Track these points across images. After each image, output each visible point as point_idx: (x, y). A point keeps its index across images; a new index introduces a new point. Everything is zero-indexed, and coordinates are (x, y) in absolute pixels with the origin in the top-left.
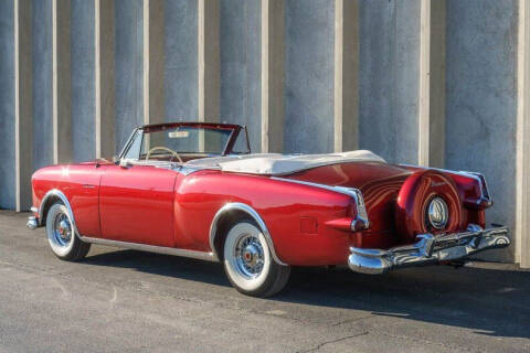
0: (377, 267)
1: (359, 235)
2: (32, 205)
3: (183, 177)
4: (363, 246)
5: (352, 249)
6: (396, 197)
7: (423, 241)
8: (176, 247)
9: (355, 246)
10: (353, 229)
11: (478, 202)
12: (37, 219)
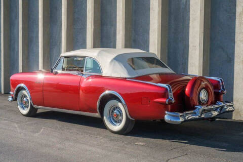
0: (178, 121)
1: (169, 106)
2: (10, 91)
3: (84, 79)
4: (171, 111)
5: (166, 112)
6: (185, 89)
7: (197, 109)
8: (80, 111)
9: (168, 111)
10: (167, 103)
11: (220, 91)
12: (13, 97)
